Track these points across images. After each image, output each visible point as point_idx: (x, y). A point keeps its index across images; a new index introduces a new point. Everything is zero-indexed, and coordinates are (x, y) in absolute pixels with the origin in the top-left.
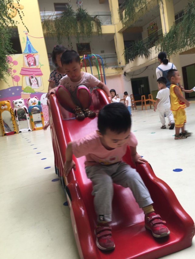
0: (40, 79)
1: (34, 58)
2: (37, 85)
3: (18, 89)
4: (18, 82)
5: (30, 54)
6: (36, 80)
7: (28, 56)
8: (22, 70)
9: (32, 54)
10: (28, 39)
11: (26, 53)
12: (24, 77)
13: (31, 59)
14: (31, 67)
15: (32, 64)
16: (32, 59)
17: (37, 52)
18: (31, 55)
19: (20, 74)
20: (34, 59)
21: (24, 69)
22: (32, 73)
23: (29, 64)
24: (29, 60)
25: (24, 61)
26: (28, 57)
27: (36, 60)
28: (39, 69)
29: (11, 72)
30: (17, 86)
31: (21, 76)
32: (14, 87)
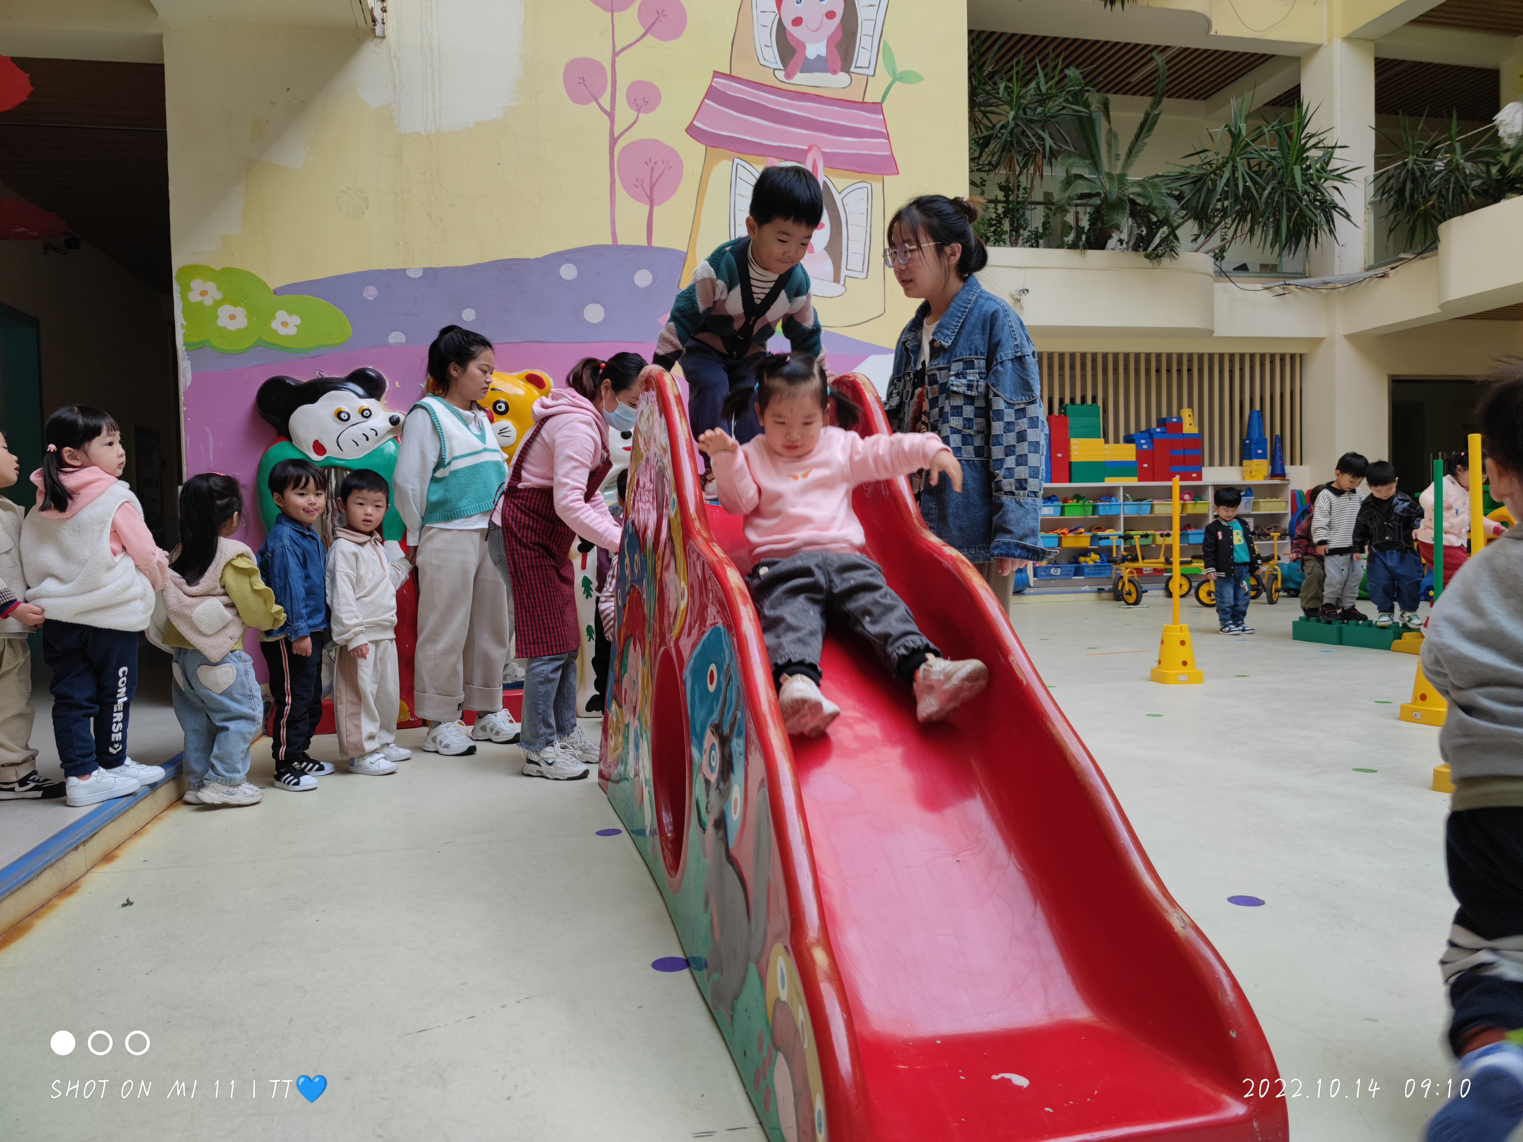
0: (863, 206)
2: (828, 265)
3: (643, 278)
4: (656, 209)
8: (712, 93)
12: (723, 168)
14: (803, 80)
15: (817, 49)
19: (692, 130)
20: (840, 7)
21: (736, 90)
22: (797, 138)
23: (788, 50)
25: (744, 11)
27: (861, 16)
28: (877, 108)
29: (605, 101)
30: (646, 244)
31: (699, 148)
32: (615, 247)
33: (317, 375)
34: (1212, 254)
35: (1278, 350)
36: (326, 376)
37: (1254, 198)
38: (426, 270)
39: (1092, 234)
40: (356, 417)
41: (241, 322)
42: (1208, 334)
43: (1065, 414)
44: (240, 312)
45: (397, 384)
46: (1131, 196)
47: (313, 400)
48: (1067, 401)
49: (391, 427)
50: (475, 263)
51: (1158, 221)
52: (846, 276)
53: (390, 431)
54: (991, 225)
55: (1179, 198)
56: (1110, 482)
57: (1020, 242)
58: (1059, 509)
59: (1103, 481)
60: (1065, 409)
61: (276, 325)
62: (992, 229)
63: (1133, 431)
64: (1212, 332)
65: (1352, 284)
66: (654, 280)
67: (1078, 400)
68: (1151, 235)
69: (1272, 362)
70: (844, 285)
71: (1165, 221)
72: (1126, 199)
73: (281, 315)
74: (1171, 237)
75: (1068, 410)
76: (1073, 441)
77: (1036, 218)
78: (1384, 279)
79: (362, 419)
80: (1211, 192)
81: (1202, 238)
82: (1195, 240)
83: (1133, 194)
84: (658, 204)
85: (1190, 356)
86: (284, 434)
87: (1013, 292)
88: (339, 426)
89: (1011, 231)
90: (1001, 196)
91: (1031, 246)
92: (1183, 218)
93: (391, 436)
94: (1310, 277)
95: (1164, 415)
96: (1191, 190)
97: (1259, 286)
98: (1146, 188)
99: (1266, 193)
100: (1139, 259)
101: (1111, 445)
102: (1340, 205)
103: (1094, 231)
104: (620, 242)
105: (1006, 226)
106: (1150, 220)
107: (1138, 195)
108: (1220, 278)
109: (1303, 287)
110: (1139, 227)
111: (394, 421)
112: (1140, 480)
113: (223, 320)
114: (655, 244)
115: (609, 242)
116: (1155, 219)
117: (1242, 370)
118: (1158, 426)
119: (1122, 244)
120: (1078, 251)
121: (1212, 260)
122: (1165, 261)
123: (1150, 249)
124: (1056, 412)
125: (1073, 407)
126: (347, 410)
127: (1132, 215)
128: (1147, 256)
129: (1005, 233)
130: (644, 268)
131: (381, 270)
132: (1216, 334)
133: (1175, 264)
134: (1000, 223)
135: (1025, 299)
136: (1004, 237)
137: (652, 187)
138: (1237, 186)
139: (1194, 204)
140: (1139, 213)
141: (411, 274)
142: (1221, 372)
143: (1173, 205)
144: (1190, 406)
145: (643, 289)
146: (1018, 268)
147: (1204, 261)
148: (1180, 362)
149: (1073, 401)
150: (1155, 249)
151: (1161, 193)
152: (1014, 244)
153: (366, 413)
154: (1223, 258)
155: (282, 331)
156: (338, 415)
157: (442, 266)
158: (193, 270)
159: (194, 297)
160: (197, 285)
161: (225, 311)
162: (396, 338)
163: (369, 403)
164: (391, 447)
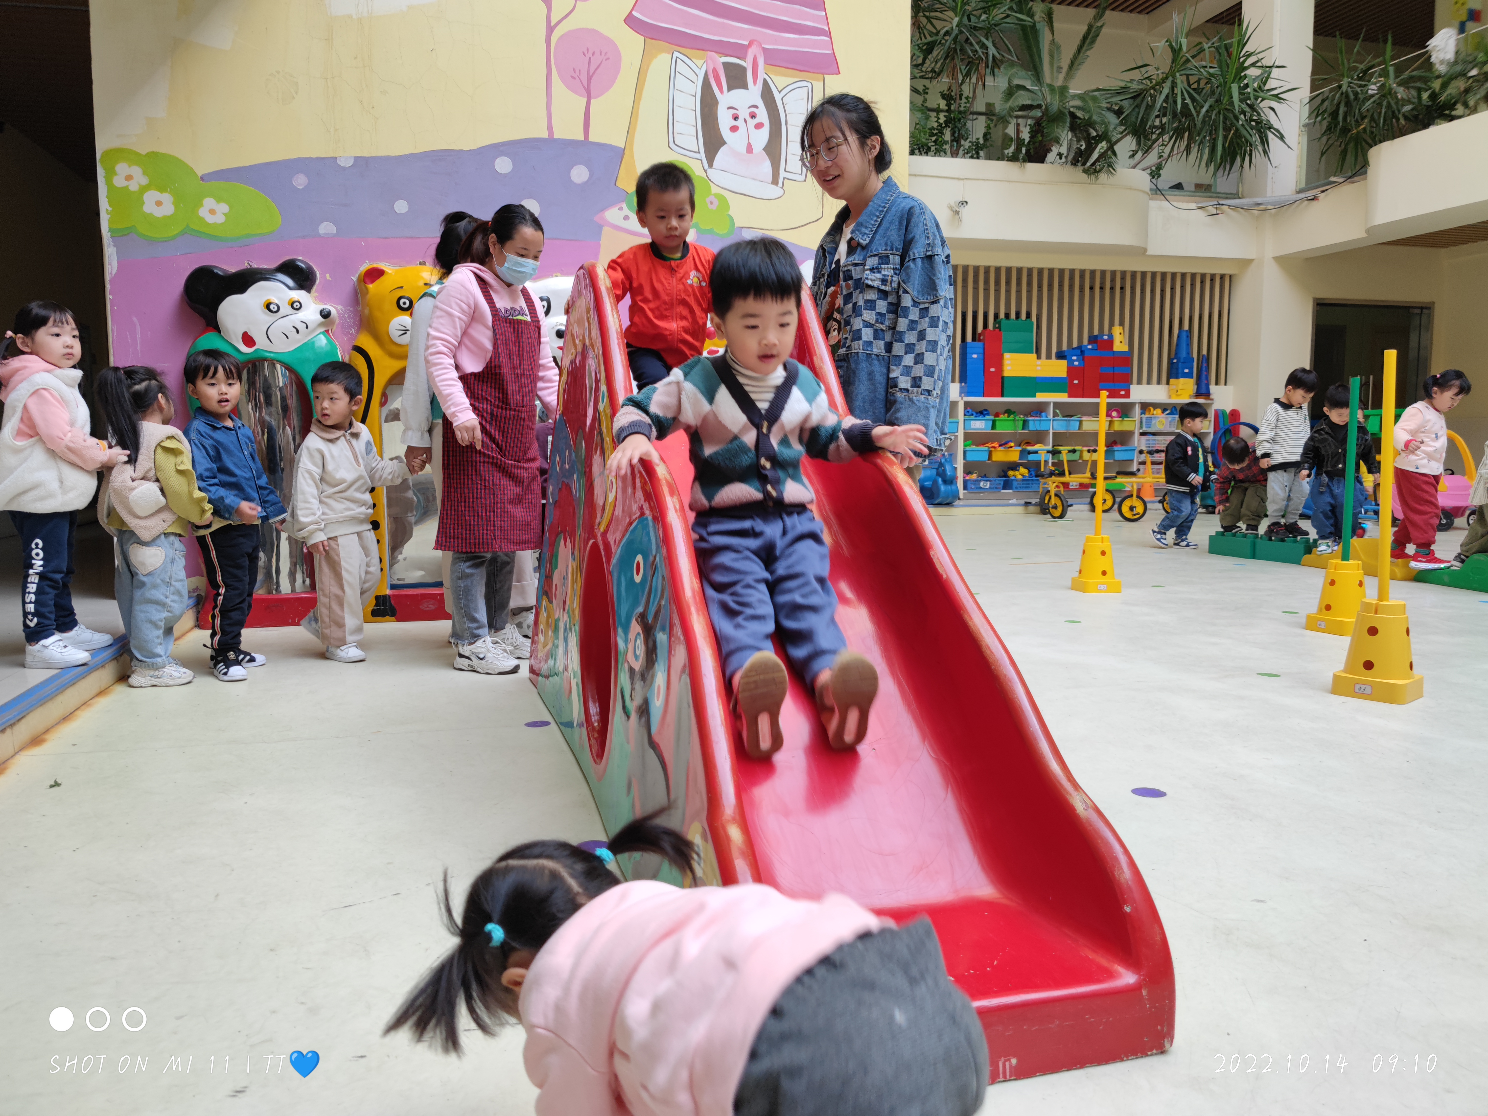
0: (803, 106)
2: (766, 166)
3: (579, 174)
4: (593, 101)
6: (763, 115)
12: (662, 61)
19: (630, 21)
22: (739, 32)
28: (819, 3)
30: (583, 139)
32: (551, 141)
33: (245, 265)
34: (1149, 171)
35: (1209, 270)
36: (255, 266)
37: (1192, 115)
38: (357, 159)
39: (1031, 147)
40: (285, 309)
41: (168, 208)
42: (1142, 251)
43: (999, 328)
44: (166, 198)
45: (328, 276)
46: (1072, 110)
47: (242, 290)
48: (1002, 315)
49: (322, 320)
50: (407, 153)
51: (1098, 135)
52: (784, 178)
53: (321, 325)
54: (932, 135)
55: (1119, 113)
56: (1041, 397)
57: (961, 152)
58: (991, 423)
59: (1034, 396)
60: (999, 323)
61: (203, 212)
62: (934, 139)
63: (1065, 347)
64: (1145, 250)
65: (1283, 206)
66: (591, 176)
67: (1013, 316)
68: (1090, 150)
69: (1202, 282)
70: (782, 188)
71: (1104, 136)
72: (1066, 112)
73: (209, 202)
74: (1109, 153)
75: (1002, 325)
76: (1007, 356)
77: (977, 128)
78: (1314, 202)
79: (291, 311)
80: (1150, 107)
81: (1140, 154)
82: (1132, 156)
83: (1073, 107)
84: (596, 97)
85: (1124, 273)
86: (213, 325)
87: (952, 204)
88: (268, 318)
89: (952, 141)
90: (943, 104)
91: (972, 157)
92: (1122, 133)
93: (322, 330)
94: (1243, 197)
95: (1096, 332)
96: (1131, 105)
97: (1193, 206)
98: (1087, 102)
99: (1204, 110)
100: (1077, 173)
101: (1044, 361)
102: (1275, 126)
103: (1034, 143)
104: (556, 136)
105: (947, 136)
106: (1089, 134)
107: (1078, 108)
108: (1155, 196)
109: (1236, 208)
110: (1078, 141)
111: (325, 315)
112: (1070, 396)
113: (149, 206)
114: (592, 138)
115: (545, 135)
116: (1094, 134)
117: (1173, 289)
118: (1089, 343)
119: (1061, 158)
120: (1018, 164)
121: (1149, 177)
122: (1103, 176)
123: (1088, 164)
124: (991, 327)
125: (1007, 321)
126: (277, 302)
127: (1072, 128)
128: (1086, 171)
129: (946, 143)
130: (580, 164)
131: (311, 158)
132: (1150, 252)
133: (1113, 180)
134: (941, 132)
135: (964, 211)
136: (944, 147)
137: (590, 79)
138: (1175, 102)
139: (1133, 119)
140: (1078, 126)
141: (342, 163)
142: (1153, 291)
143: (1113, 119)
144: (1122, 324)
145: (579, 185)
146: (958, 179)
147: (1141, 178)
148: (1113, 280)
149: (1007, 316)
150: (1093, 164)
151: (1100, 107)
152: (955, 154)
153: (296, 305)
154: (1159, 176)
155: (210, 219)
156: (268, 306)
157: (374, 155)
158: (118, 154)
159: (119, 181)
160: (122, 169)
161: (151, 197)
162: (327, 228)
163: (299, 295)
164: (322, 341)
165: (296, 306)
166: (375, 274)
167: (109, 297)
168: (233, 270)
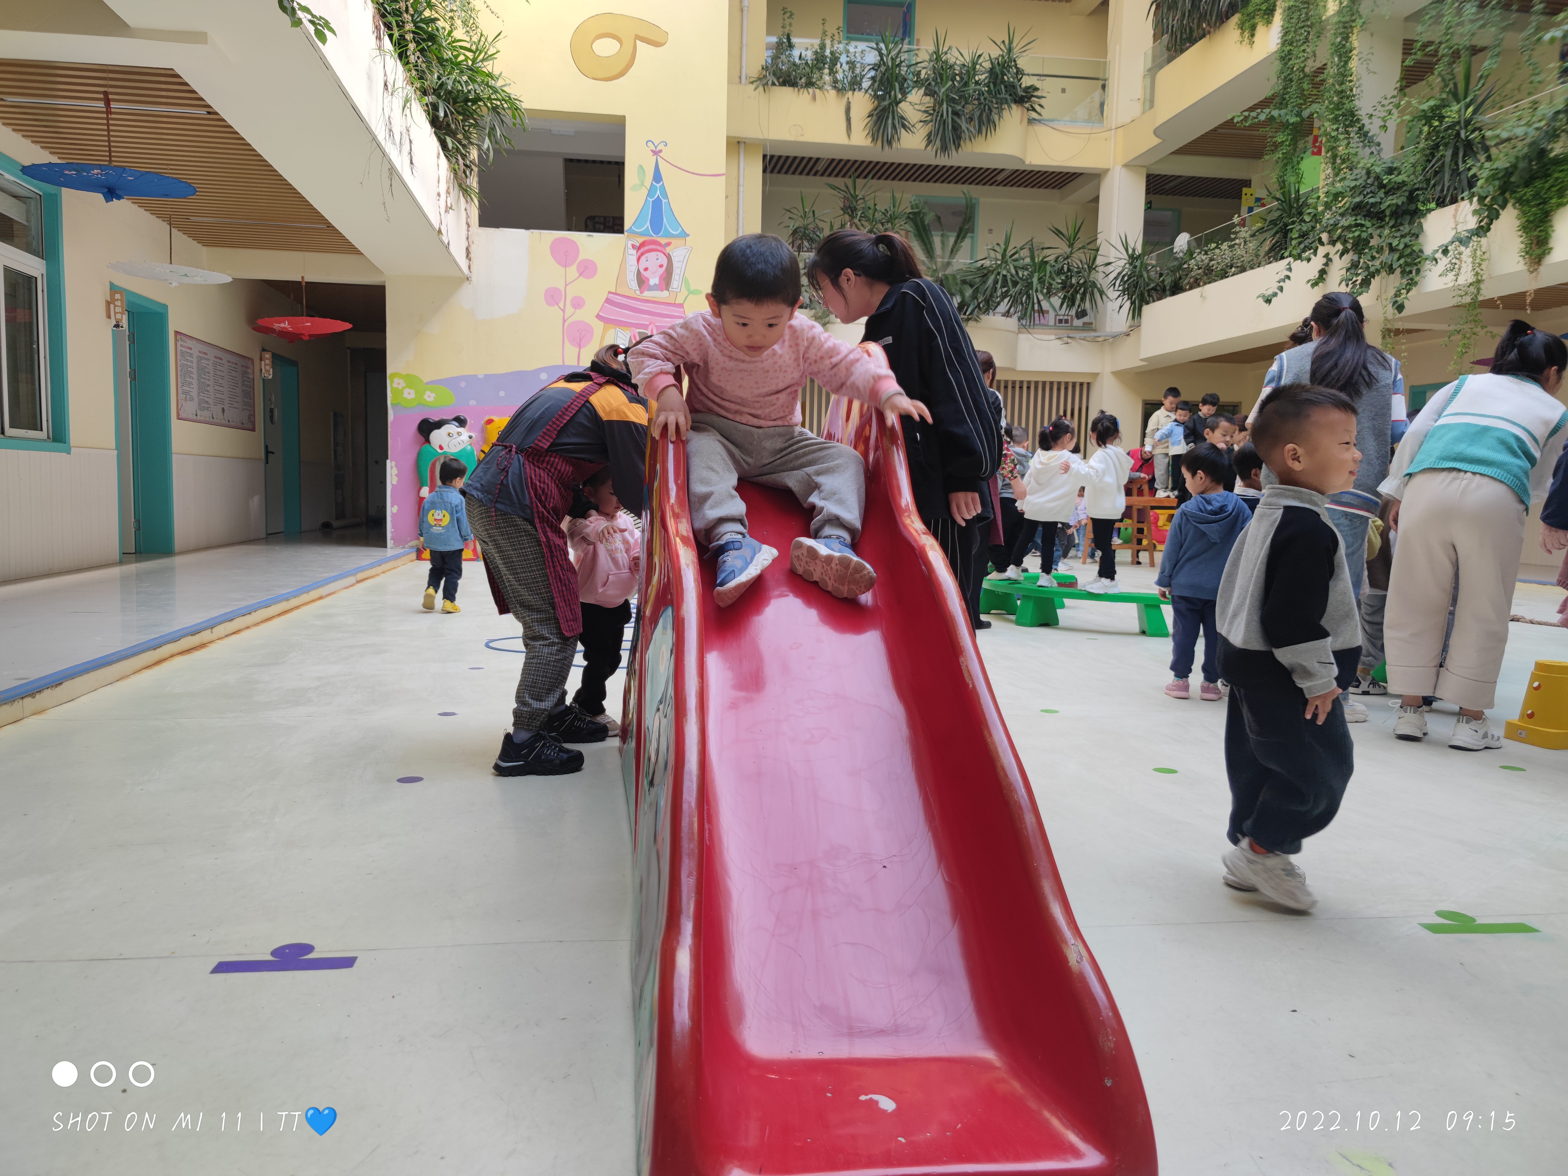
1: (669, 257)
4: (582, 349)
5: (655, 238)
7: (643, 244)
8: (608, 301)
9: (663, 241)
10: (657, 177)
11: (641, 234)
12: (612, 331)
13: (654, 260)
14: (647, 294)
15: (654, 281)
16: (659, 262)
17: (684, 235)
18: (659, 244)
19: (598, 317)
20: (664, 261)
21: (618, 299)
22: (645, 319)
23: (642, 281)
24: (643, 263)
25: (623, 262)
26: (642, 250)
27: (676, 265)
28: (681, 306)
29: (561, 305)
31: (602, 324)
33: (440, 418)
35: (1070, 380)
36: (444, 418)
40: (455, 435)
41: (413, 396)
44: (412, 391)
45: (472, 422)
47: (439, 428)
49: (469, 439)
53: (468, 441)
61: (426, 397)
64: (1015, 367)
65: (1114, 338)
69: (1067, 388)
73: (428, 393)
78: (1127, 337)
79: (458, 436)
84: (584, 347)
86: (428, 441)
88: (449, 439)
93: (469, 443)
97: (1053, 337)
104: (567, 363)
111: (470, 437)
113: (406, 395)
115: (561, 364)
126: (452, 432)
131: (467, 375)
132: (1019, 369)
137: (580, 341)
141: (479, 377)
155: (428, 399)
156: (449, 434)
157: (492, 373)
158: (395, 375)
159: (395, 385)
160: (396, 380)
161: (406, 391)
162: (472, 403)
163: (461, 430)
164: (469, 447)
165: (459, 434)
166: (490, 422)
167: (389, 430)
168: (437, 419)
